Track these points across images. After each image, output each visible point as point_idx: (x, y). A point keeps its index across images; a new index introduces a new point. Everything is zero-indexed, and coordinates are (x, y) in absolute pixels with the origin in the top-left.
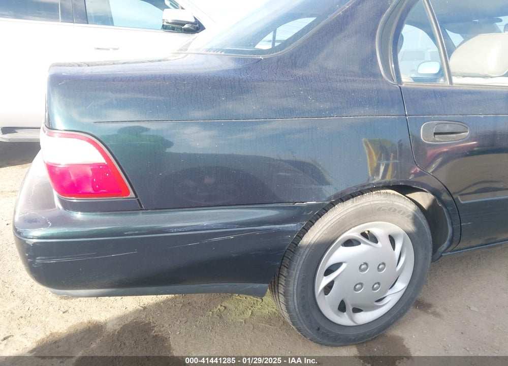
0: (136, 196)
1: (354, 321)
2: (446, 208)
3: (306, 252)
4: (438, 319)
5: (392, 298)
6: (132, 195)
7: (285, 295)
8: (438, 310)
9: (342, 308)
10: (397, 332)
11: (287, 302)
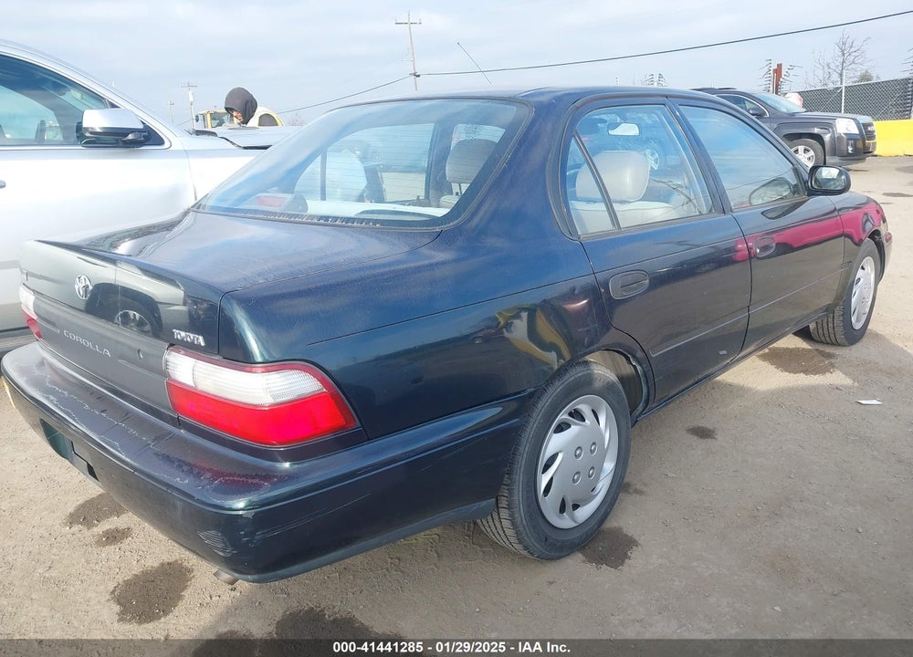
0: (362, 426)
1: (575, 521)
2: (641, 365)
3: (526, 449)
4: (643, 497)
5: (603, 485)
6: (358, 424)
7: (510, 507)
8: (638, 487)
9: (562, 509)
10: (611, 523)
11: (512, 515)
